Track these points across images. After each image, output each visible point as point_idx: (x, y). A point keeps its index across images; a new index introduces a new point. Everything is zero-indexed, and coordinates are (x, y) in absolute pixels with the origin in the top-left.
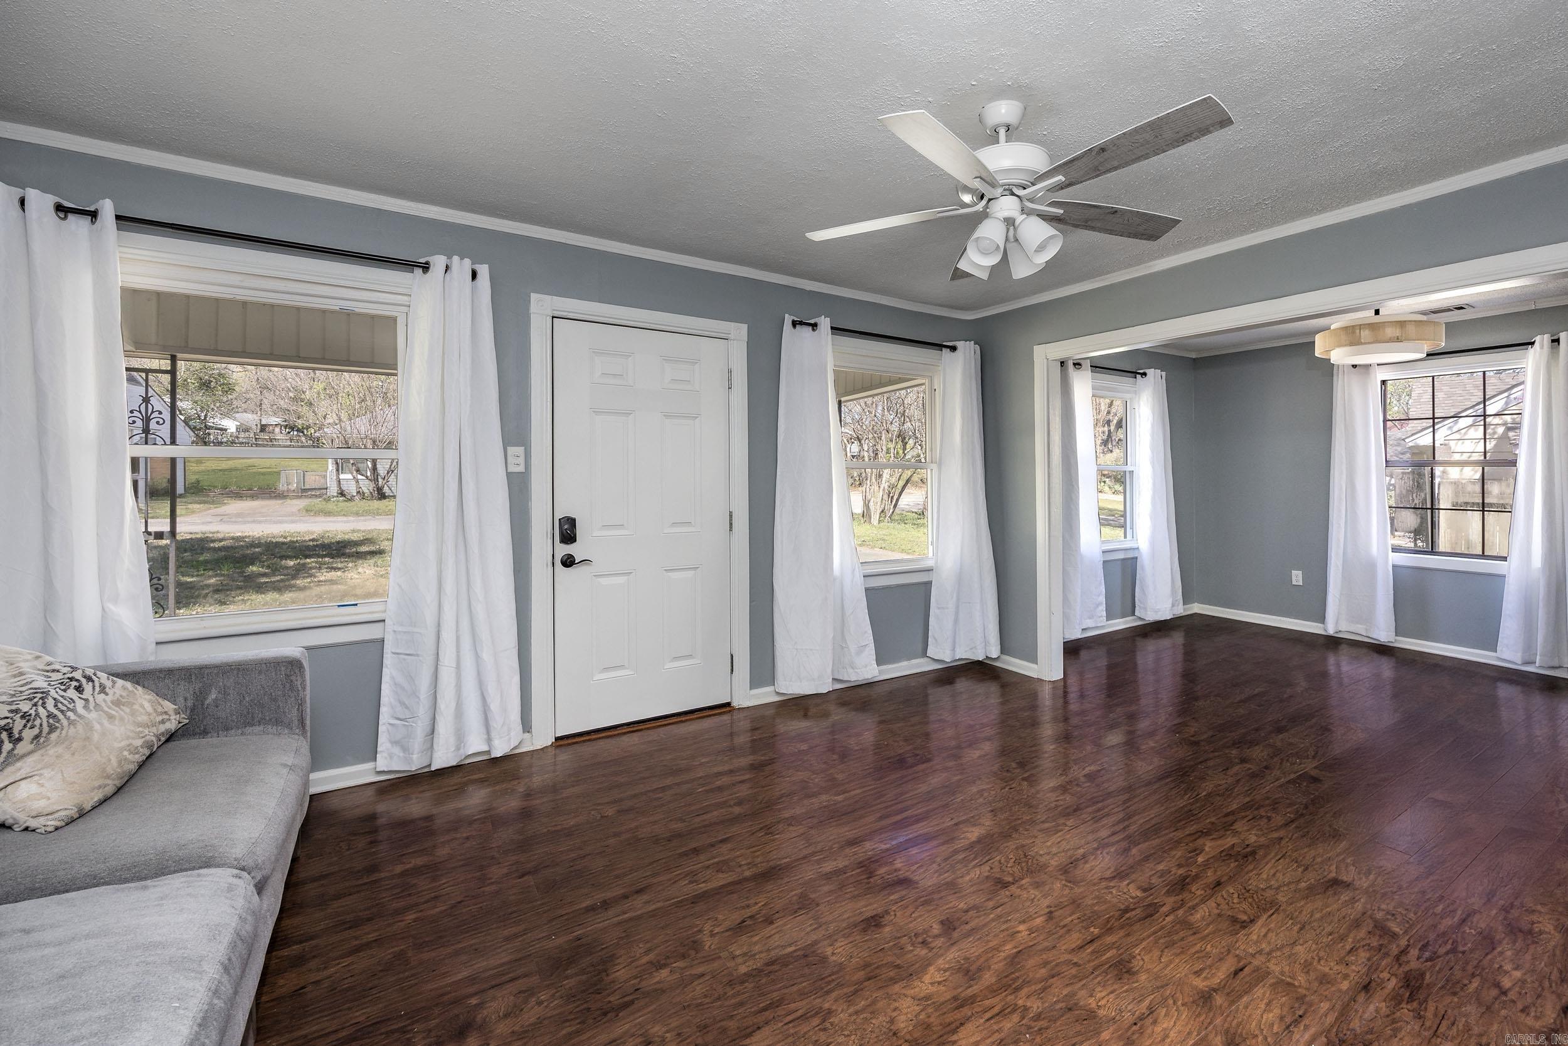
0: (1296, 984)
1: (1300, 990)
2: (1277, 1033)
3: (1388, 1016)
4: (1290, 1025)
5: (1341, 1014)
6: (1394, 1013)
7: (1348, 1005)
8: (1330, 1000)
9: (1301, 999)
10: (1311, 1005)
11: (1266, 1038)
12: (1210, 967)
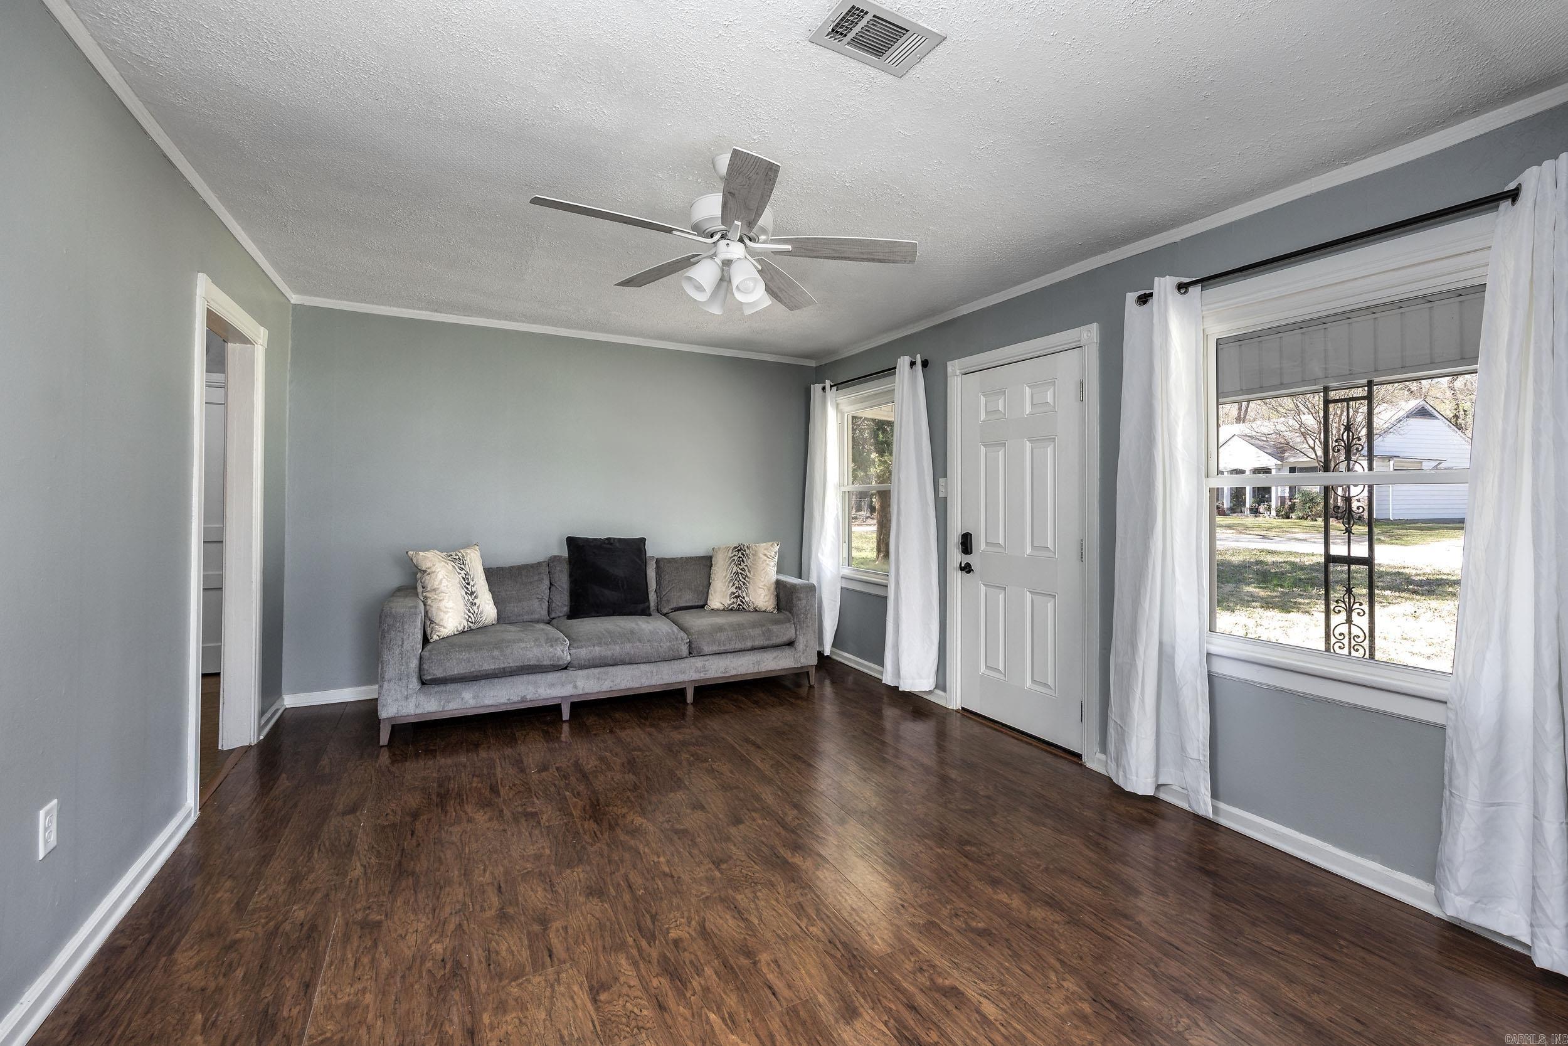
0: (513, 983)
1: (507, 981)
2: (491, 942)
3: (442, 1025)
4: (489, 954)
5: (470, 992)
6: (439, 1032)
7: (471, 1005)
8: (484, 995)
9: (501, 976)
10: (491, 978)
11: (493, 934)
12: (565, 939)
